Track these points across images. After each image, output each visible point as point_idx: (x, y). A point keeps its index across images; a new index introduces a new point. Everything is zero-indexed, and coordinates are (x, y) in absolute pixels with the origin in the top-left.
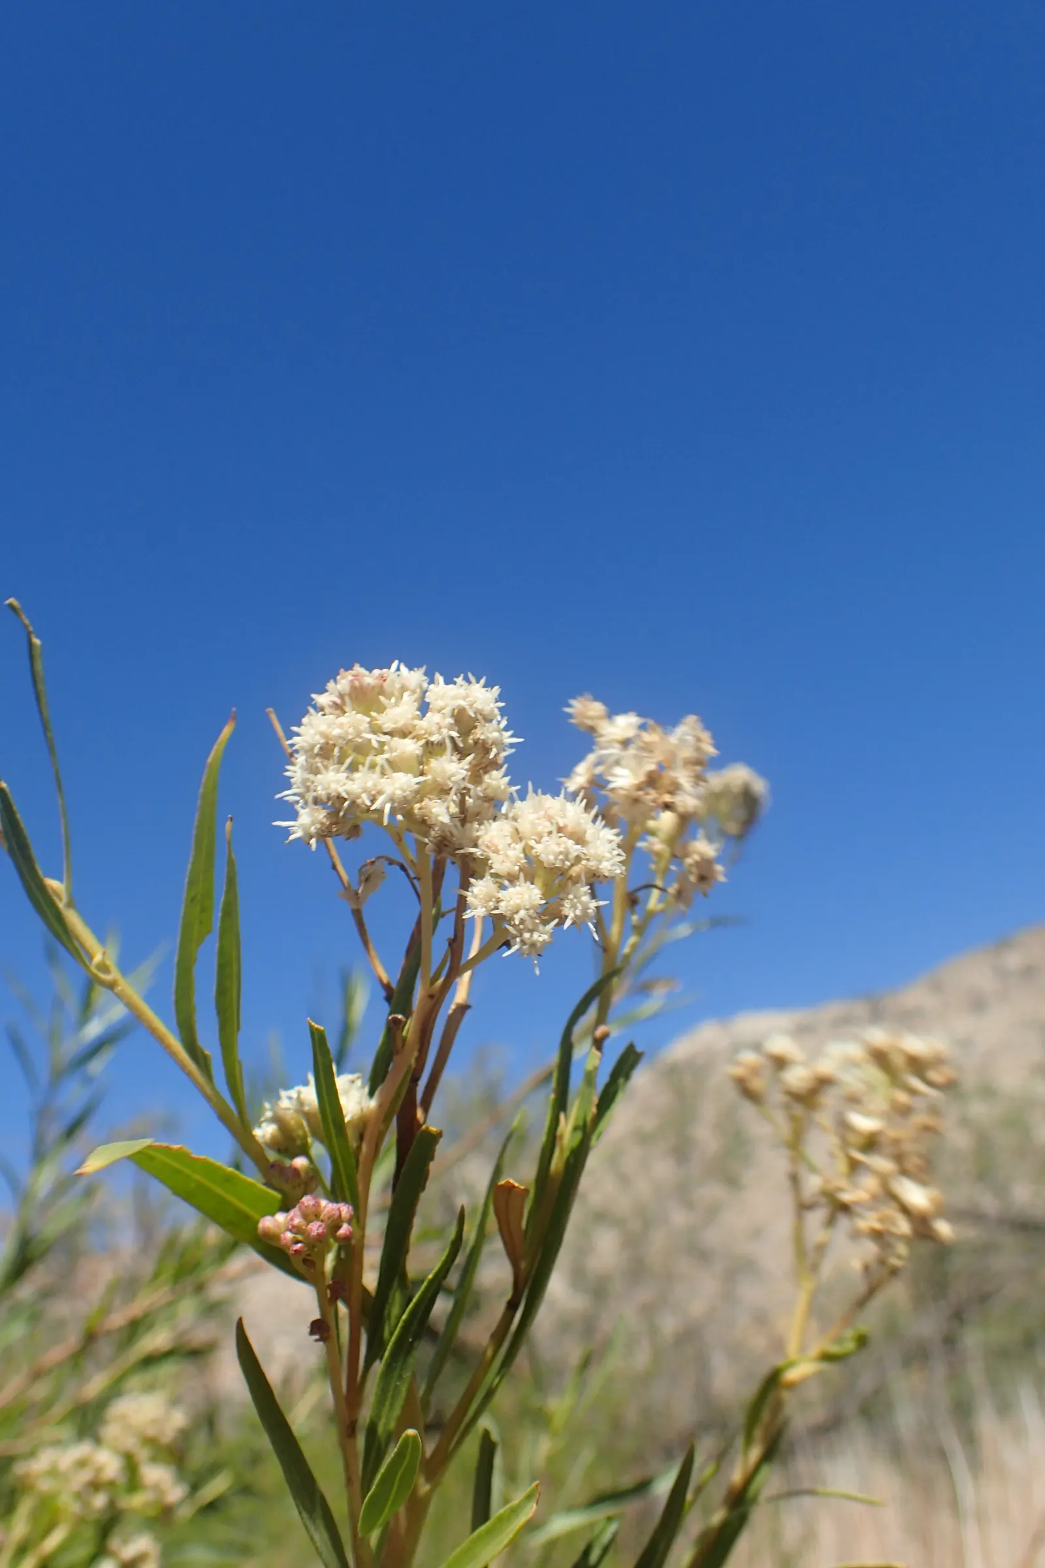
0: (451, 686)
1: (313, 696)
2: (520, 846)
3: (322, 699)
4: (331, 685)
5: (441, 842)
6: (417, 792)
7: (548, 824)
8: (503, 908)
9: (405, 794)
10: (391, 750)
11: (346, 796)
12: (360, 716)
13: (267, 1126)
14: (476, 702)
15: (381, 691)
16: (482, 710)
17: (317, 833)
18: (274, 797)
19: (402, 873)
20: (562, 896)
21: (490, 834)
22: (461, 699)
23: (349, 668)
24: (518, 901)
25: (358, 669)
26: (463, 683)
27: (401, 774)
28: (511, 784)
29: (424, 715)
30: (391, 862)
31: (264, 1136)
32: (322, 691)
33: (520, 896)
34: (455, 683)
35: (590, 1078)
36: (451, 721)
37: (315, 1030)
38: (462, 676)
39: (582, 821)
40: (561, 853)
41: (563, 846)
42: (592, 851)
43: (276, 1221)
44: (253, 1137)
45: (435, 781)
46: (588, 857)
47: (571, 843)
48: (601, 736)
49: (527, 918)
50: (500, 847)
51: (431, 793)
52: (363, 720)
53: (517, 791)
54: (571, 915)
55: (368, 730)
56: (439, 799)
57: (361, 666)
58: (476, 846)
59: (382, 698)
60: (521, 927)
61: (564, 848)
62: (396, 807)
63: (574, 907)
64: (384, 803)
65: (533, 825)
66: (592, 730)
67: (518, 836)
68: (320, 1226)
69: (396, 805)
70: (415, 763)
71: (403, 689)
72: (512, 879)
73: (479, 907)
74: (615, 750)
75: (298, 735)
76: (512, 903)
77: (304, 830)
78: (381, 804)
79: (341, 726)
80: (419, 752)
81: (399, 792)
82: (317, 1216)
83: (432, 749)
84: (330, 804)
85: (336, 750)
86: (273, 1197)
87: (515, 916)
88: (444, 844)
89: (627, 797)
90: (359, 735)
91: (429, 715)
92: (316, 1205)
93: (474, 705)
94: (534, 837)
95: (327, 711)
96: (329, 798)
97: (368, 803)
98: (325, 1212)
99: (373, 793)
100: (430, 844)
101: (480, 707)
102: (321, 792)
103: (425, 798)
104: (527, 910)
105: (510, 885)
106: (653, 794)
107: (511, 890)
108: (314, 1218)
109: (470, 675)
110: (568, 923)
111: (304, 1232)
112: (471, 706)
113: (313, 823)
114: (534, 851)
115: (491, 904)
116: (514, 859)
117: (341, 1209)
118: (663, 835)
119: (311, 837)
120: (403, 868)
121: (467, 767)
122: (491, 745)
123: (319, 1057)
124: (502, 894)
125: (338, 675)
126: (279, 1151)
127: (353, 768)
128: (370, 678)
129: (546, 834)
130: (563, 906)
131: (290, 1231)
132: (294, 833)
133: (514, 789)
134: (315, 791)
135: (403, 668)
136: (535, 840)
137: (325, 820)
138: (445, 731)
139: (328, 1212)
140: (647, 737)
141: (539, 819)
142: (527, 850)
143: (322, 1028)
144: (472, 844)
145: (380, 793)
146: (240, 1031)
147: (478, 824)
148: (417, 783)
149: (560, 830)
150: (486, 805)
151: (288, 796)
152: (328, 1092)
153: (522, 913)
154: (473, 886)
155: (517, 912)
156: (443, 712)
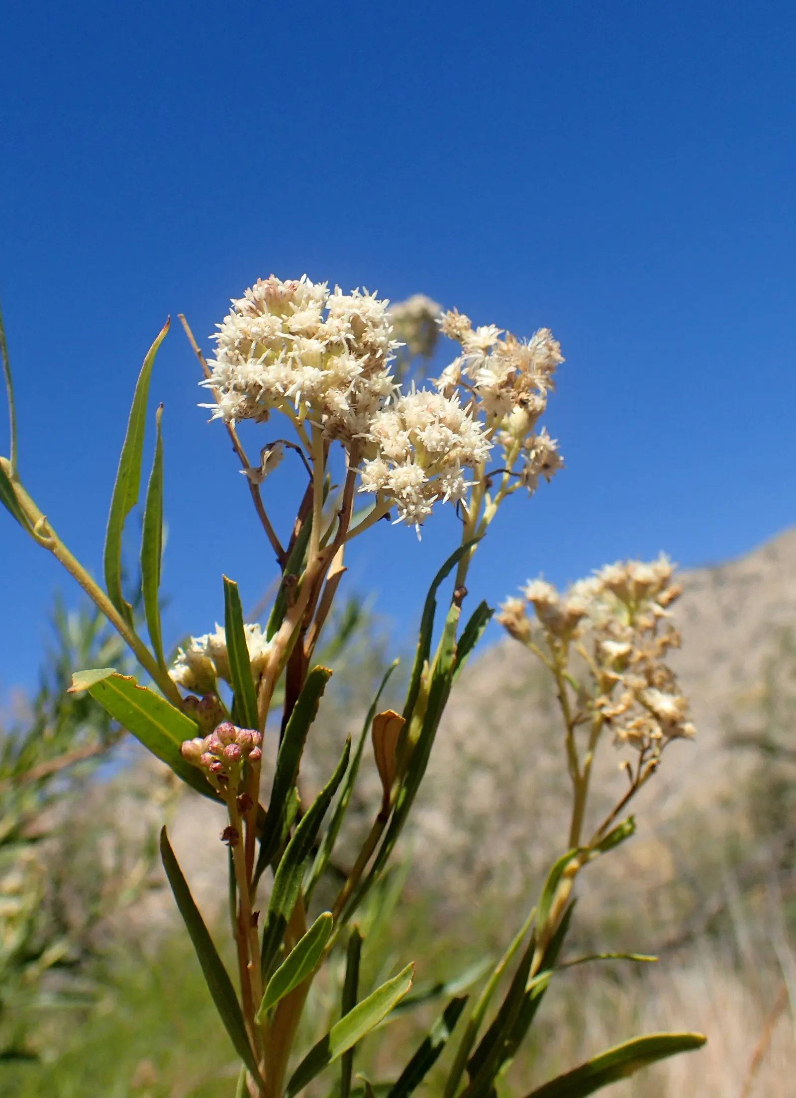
0: (348, 297)
1: (232, 300)
2: (406, 434)
3: (239, 304)
4: (248, 292)
5: (335, 428)
6: (322, 383)
7: (430, 415)
8: (392, 484)
9: (312, 385)
10: (300, 349)
11: (261, 383)
12: (274, 317)
13: (181, 667)
14: (368, 311)
15: (292, 298)
16: (374, 318)
17: (236, 415)
18: (197, 384)
19: (298, 454)
20: (441, 476)
21: (381, 422)
22: (355, 308)
23: (265, 277)
24: (406, 479)
25: (273, 279)
26: (359, 295)
27: (309, 367)
28: (394, 382)
29: (326, 319)
30: (289, 446)
31: (177, 676)
32: (241, 296)
33: (408, 475)
34: (351, 295)
35: (451, 629)
36: (349, 325)
37: (229, 585)
38: (358, 288)
39: (458, 414)
40: (441, 440)
41: (444, 434)
42: (467, 440)
43: (195, 744)
44: (168, 677)
45: (336, 375)
46: (462, 445)
47: (449, 432)
48: (467, 343)
49: (413, 494)
50: (390, 434)
51: (333, 384)
52: (277, 321)
53: (400, 387)
54: (449, 492)
55: (281, 330)
56: (340, 390)
57: (275, 277)
58: (368, 432)
59: (291, 304)
60: (408, 500)
61: (445, 436)
62: (304, 395)
63: (451, 485)
64: (295, 392)
65: (419, 416)
66: (459, 338)
67: (404, 425)
68: (235, 748)
69: (305, 393)
70: (319, 360)
71: (309, 298)
72: (401, 460)
73: (371, 483)
74: (480, 355)
75: (219, 331)
76: (400, 480)
77: (225, 411)
78: (293, 391)
79: (258, 324)
80: (323, 350)
81: (308, 383)
82: (233, 740)
83: (333, 348)
84: (247, 391)
85: (253, 344)
86: (192, 725)
87: (403, 491)
88: (339, 429)
89: (492, 394)
90: (273, 334)
91: (330, 320)
92: (232, 730)
93: (367, 314)
94: (418, 426)
95: (245, 313)
96: (247, 386)
97: (282, 391)
98: (240, 737)
99: (285, 382)
100: (326, 430)
101: (371, 316)
102: (241, 381)
103: (330, 389)
104: (412, 486)
105: (399, 466)
106: (513, 393)
107: (399, 470)
108: (230, 741)
109: (364, 288)
110: (446, 498)
111: (222, 754)
112: (364, 314)
113: (233, 406)
114: (419, 437)
115: (382, 481)
116: (402, 445)
117: (252, 734)
118: (512, 430)
119: (231, 418)
120: (299, 450)
121: (363, 365)
122: (377, 348)
123: (231, 607)
124: (391, 473)
125: (256, 283)
126: (190, 689)
127: (267, 362)
128: (284, 287)
129: (429, 424)
130: (442, 484)
131: (210, 752)
132: (215, 414)
133: (397, 386)
134: (235, 379)
135: (309, 282)
136: (420, 428)
137: (243, 404)
138: (343, 334)
139: (243, 736)
140: (504, 346)
141: (423, 411)
142: (413, 437)
143: (235, 583)
144: (364, 430)
145: (292, 382)
146: (160, 586)
147: (369, 414)
148: (323, 376)
149: (440, 421)
150: (373, 398)
151: (209, 383)
152: (236, 638)
153: (409, 489)
154: (366, 465)
155: (404, 488)
156: (342, 317)
